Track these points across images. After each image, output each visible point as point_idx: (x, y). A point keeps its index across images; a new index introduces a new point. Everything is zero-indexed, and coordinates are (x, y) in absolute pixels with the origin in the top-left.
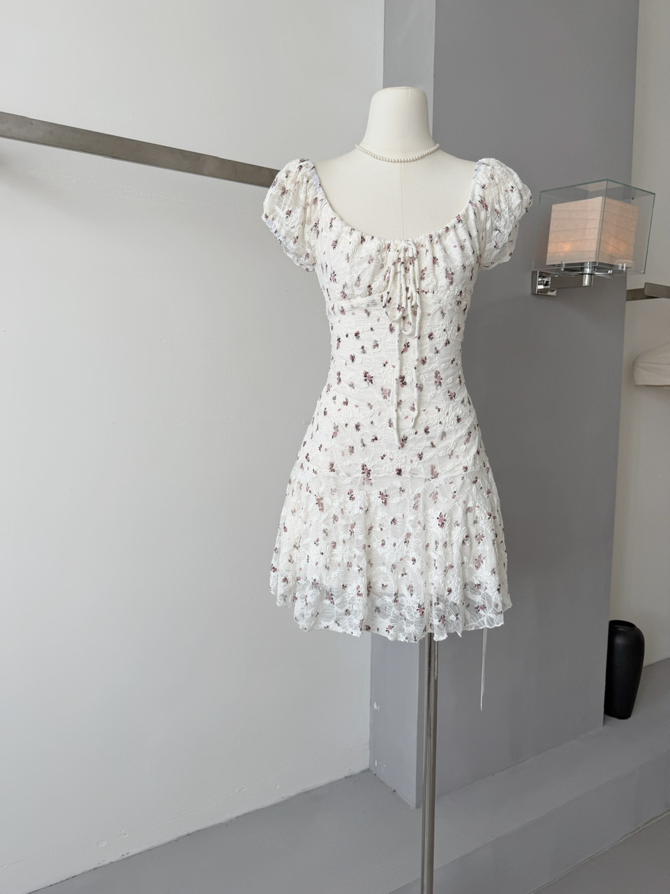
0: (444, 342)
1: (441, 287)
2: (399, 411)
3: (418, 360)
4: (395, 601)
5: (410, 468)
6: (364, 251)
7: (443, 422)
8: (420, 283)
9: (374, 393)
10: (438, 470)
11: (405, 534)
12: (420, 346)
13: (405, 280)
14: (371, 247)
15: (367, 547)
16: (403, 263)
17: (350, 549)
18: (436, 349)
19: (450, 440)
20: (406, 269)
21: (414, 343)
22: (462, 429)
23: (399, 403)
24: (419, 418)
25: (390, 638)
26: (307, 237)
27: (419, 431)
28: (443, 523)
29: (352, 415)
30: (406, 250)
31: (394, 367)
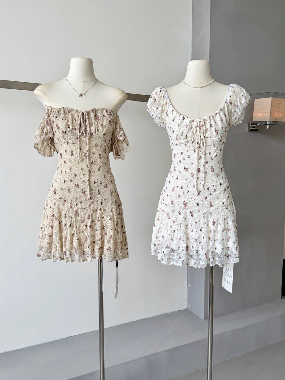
0: (215, 156)
1: (214, 135)
2: (197, 181)
3: (204, 162)
4: (197, 252)
5: (202, 203)
6: (184, 122)
7: (215, 185)
8: (205, 134)
9: (188, 175)
10: (213, 203)
11: (200, 227)
12: (205, 157)
13: (200, 133)
14: (187, 121)
15: (186, 233)
16: (199, 127)
17: (180, 233)
18: (212, 158)
19: (217, 192)
20: (200, 129)
21: (203, 156)
22: (222, 188)
23: (198, 178)
24: (205, 184)
25: (195, 267)
26: (163, 117)
27: (205, 189)
28: (214, 224)
29: (180, 183)
30: (200, 122)
31: (196, 165)
